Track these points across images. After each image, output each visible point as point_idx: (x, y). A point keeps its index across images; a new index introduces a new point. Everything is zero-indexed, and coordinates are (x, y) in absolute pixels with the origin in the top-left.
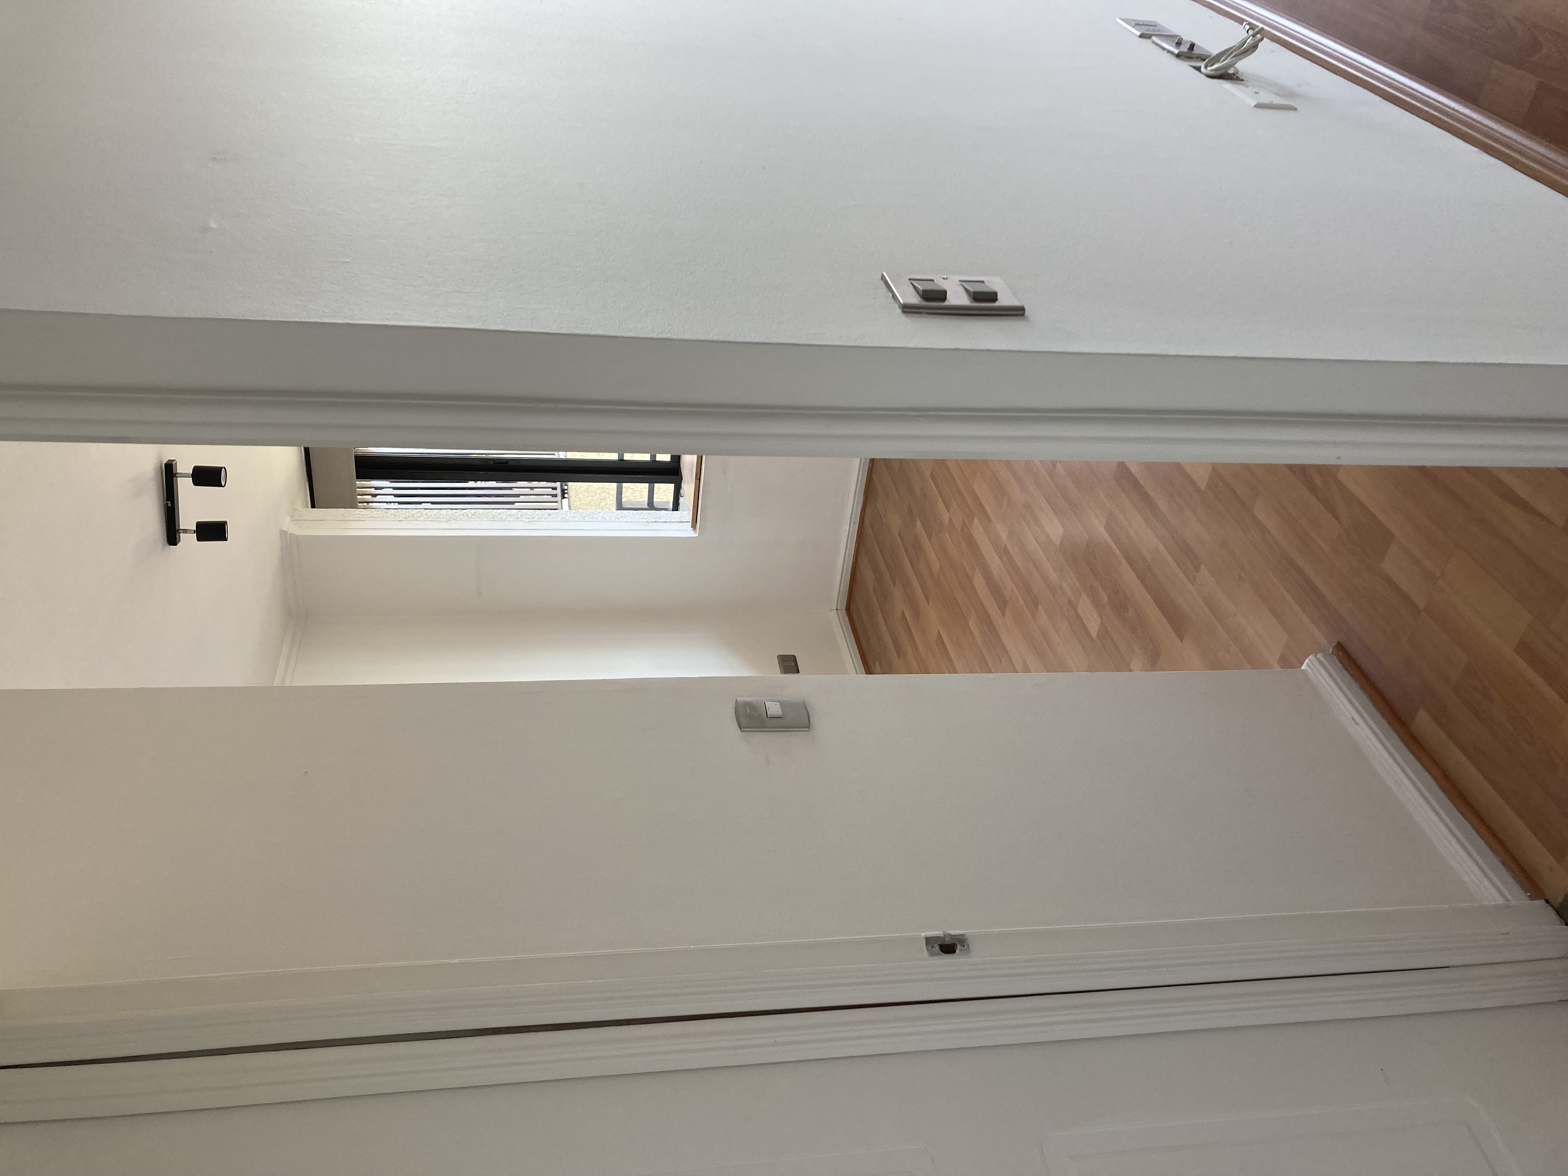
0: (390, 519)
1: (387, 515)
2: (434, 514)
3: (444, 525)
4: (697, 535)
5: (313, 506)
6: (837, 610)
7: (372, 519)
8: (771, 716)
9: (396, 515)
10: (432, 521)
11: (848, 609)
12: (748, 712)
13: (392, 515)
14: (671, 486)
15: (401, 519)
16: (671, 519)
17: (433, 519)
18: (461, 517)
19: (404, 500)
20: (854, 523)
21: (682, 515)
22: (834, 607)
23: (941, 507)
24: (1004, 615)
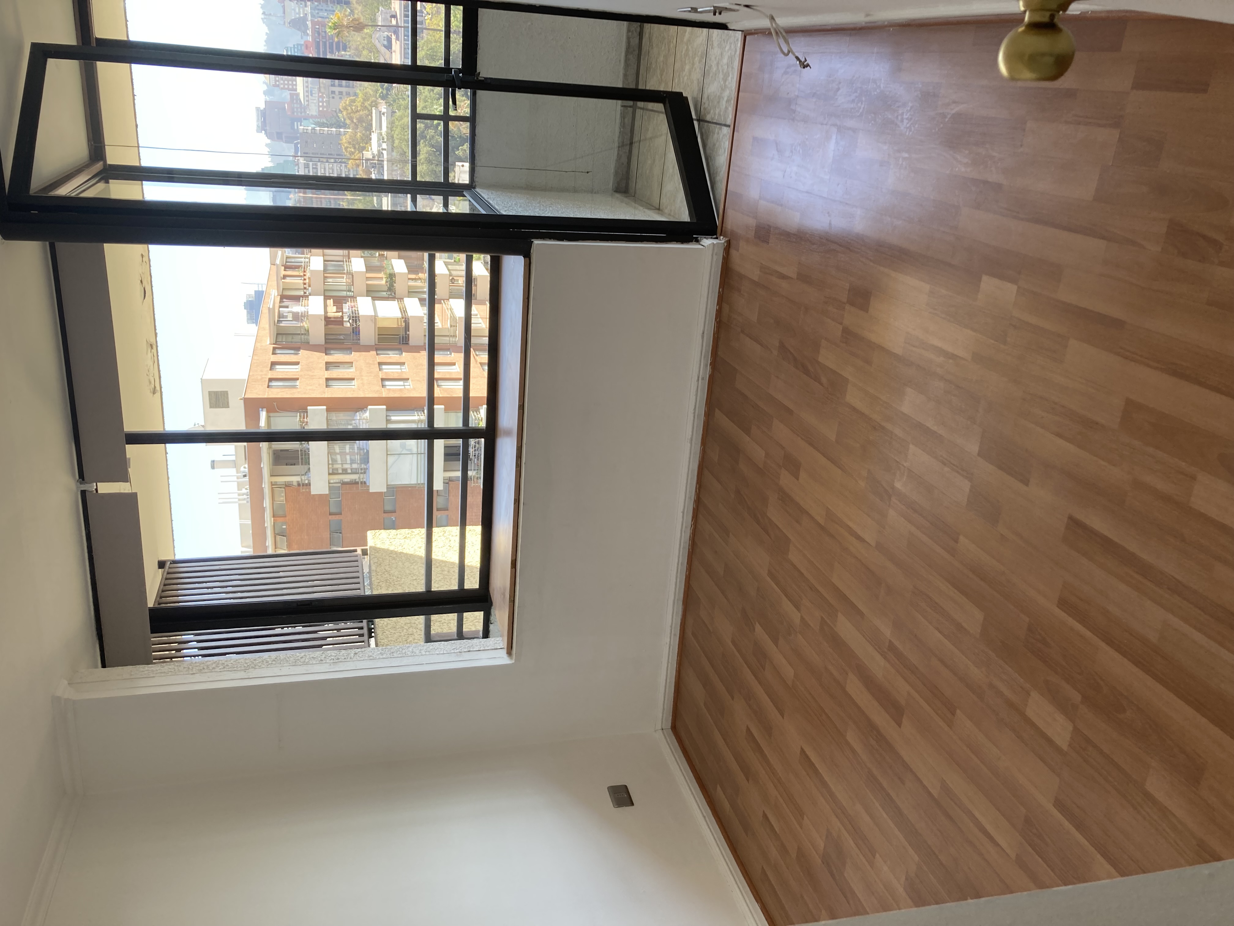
0: (183, 672)
1: (180, 668)
2: (232, 663)
3: (242, 674)
4: (513, 662)
5: (104, 666)
6: (662, 729)
7: (163, 675)
9: (189, 668)
10: (229, 671)
11: (674, 728)
13: (185, 668)
14: (480, 615)
15: (195, 672)
16: (484, 647)
17: (230, 669)
18: (260, 664)
19: (207, 651)
20: (675, 635)
21: (496, 642)
22: (659, 727)
23: (787, 606)
24: (899, 725)
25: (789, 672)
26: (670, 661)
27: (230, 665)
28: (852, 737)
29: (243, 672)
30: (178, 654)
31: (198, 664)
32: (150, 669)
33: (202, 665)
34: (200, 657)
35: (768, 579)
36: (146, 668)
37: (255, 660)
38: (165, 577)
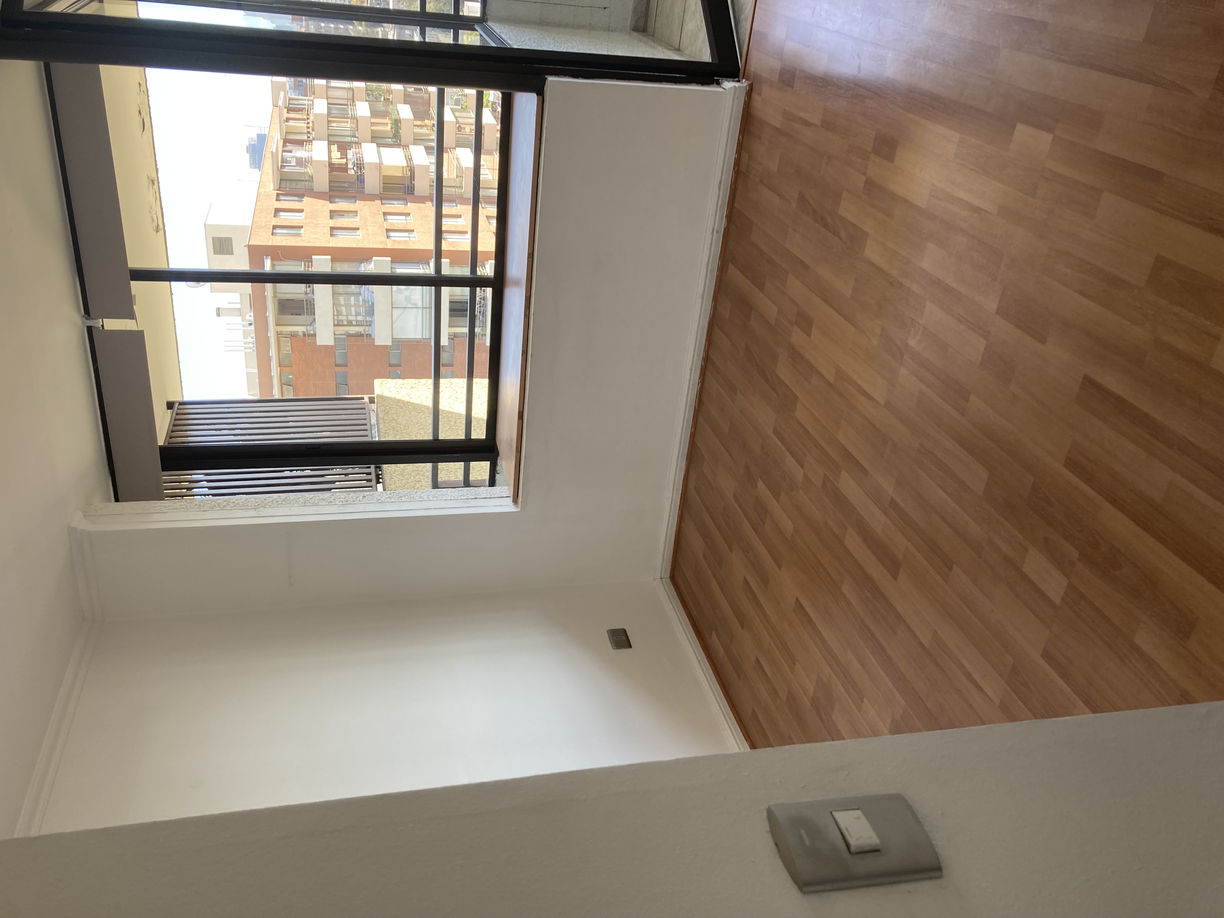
0: (194, 510)
1: (191, 505)
2: (242, 502)
3: (253, 513)
4: (519, 510)
5: (117, 500)
6: (661, 578)
7: (175, 511)
8: (858, 850)
9: (200, 505)
10: (239, 509)
11: (673, 577)
12: (808, 843)
13: (196, 505)
14: (486, 465)
15: (206, 509)
16: (491, 495)
17: (240, 508)
18: (270, 504)
19: (217, 491)
20: (677, 490)
21: (502, 490)
22: (658, 576)
23: (790, 463)
24: (895, 578)
25: (788, 526)
26: (671, 514)
27: (241, 504)
28: (847, 589)
29: (253, 511)
30: (189, 493)
31: (209, 502)
32: (162, 505)
33: (214, 503)
34: (210, 496)
35: (773, 436)
36: (159, 504)
37: (265, 500)
38: (173, 418)
